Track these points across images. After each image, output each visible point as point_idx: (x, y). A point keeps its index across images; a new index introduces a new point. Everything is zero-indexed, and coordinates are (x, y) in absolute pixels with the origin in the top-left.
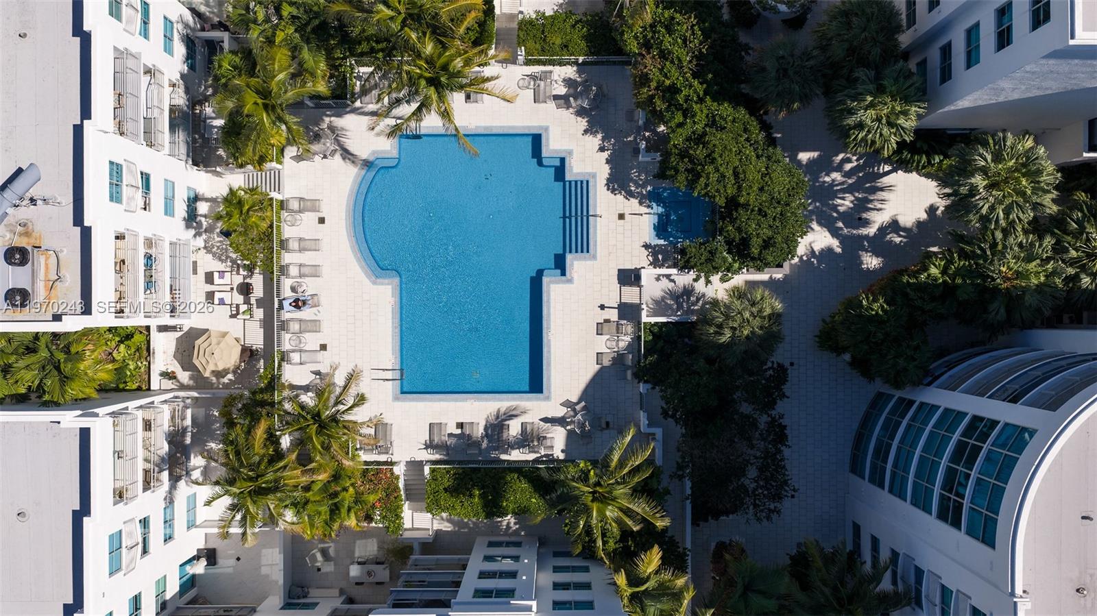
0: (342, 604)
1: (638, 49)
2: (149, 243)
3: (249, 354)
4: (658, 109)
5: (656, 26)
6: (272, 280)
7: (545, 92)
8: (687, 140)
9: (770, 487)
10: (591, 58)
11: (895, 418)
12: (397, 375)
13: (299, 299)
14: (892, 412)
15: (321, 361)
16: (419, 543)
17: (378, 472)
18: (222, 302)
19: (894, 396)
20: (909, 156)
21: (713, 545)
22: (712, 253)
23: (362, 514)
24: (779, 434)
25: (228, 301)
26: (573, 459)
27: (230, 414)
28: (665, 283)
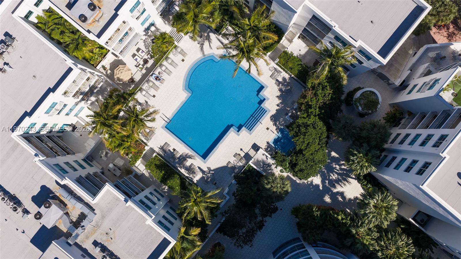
0: (100, 172)
1: (310, 87)
2: (130, 29)
3: (132, 80)
4: (302, 108)
5: (320, 85)
6: (155, 66)
7: (275, 76)
8: (303, 124)
9: (246, 239)
10: (295, 78)
11: (296, 248)
12: (168, 121)
13: (158, 77)
14: (297, 246)
15: (151, 99)
16: (135, 173)
17: (141, 144)
18: (136, 60)
19: (302, 242)
20: (363, 178)
21: (217, 242)
22: (284, 160)
23: (127, 152)
24: (261, 226)
25: (138, 61)
26: (198, 185)
27: (113, 93)
28: (264, 158)
